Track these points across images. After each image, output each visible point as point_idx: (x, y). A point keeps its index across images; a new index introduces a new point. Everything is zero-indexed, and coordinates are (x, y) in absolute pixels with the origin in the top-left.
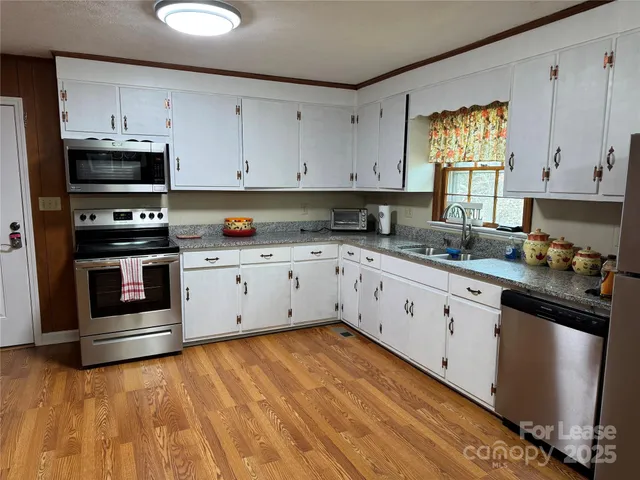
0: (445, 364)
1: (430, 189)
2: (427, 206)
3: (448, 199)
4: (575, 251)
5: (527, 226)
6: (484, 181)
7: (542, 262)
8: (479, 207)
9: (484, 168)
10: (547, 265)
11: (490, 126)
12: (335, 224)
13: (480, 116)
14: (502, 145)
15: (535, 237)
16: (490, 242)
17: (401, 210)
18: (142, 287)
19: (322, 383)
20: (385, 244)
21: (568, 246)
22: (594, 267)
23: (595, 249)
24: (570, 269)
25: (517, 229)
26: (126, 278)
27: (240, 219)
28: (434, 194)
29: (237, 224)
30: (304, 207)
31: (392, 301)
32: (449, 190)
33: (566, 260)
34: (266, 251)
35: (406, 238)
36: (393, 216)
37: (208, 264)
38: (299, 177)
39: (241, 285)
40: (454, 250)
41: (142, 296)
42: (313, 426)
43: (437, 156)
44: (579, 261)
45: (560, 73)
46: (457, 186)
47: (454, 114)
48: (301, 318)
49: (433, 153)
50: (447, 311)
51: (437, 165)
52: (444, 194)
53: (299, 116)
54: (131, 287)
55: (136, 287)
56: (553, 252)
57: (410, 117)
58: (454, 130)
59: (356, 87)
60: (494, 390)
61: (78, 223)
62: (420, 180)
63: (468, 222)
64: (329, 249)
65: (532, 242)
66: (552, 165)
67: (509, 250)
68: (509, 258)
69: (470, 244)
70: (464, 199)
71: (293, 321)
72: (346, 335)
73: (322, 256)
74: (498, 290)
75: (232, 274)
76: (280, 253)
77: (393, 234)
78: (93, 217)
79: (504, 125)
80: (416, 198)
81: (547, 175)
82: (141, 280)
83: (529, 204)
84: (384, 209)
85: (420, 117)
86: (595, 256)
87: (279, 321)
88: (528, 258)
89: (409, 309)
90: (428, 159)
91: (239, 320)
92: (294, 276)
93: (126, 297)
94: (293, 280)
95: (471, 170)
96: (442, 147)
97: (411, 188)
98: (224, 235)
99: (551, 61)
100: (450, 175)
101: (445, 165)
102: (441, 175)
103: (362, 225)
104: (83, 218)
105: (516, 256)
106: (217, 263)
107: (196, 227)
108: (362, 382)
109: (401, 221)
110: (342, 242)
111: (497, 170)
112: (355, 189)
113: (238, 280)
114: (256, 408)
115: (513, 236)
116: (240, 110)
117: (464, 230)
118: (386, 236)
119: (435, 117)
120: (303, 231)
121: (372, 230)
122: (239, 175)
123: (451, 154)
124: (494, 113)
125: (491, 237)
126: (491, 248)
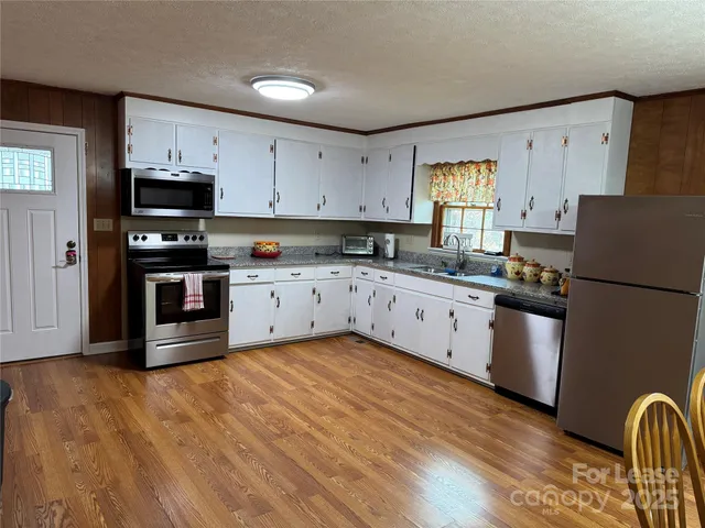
0: (450, 354)
1: (430, 222)
2: (426, 235)
3: (444, 229)
4: (542, 269)
5: (507, 251)
6: (473, 217)
7: (519, 277)
8: (470, 237)
9: (473, 207)
10: (522, 279)
11: (481, 177)
12: (347, 249)
13: (473, 169)
14: (490, 191)
15: (514, 259)
16: (479, 264)
17: (403, 238)
18: (201, 298)
19: (356, 374)
20: (391, 264)
21: (536, 265)
22: (555, 279)
23: (555, 267)
24: (539, 281)
25: (499, 254)
26: (189, 291)
27: (268, 242)
28: (433, 225)
29: (268, 247)
30: (318, 233)
31: (404, 309)
32: (444, 223)
33: (536, 275)
34: (296, 270)
35: (408, 261)
36: (397, 242)
37: (249, 281)
38: (319, 207)
39: (275, 299)
40: (451, 269)
41: (202, 306)
42: (364, 399)
43: (438, 196)
44: (545, 276)
45: (533, 145)
46: (451, 221)
47: (453, 165)
48: (321, 329)
49: (434, 194)
50: (452, 314)
51: (436, 203)
52: (440, 226)
53: (320, 155)
54: (192, 298)
55: (197, 298)
56: (527, 270)
57: (417, 164)
58: (451, 177)
59: (366, 133)
60: (489, 368)
61: (132, 242)
62: (423, 215)
63: (461, 248)
64: (344, 269)
65: (512, 263)
66: (528, 208)
67: (494, 270)
68: (493, 275)
69: (461, 266)
70: (457, 230)
71: (316, 332)
72: (361, 342)
73: (339, 276)
74: (492, 295)
75: (267, 289)
76: (307, 272)
77: (396, 258)
78: (144, 238)
79: (491, 176)
80: (418, 229)
81: (524, 215)
82: (201, 293)
83: (508, 235)
84: (390, 237)
85: (425, 165)
86: (555, 272)
87: (302, 331)
88: (509, 275)
89: (420, 315)
90: (430, 197)
91: (271, 330)
92: (317, 293)
93: (188, 307)
94: (316, 296)
95: (463, 208)
96: (442, 189)
97: (416, 220)
98: (252, 256)
99: (527, 136)
100: (445, 211)
101: (441, 203)
102: (439, 210)
103: (369, 250)
104: (136, 238)
105: (500, 273)
106: (257, 280)
107: (228, 249)
108: (386, 371)
109: (404, 247)
110: (356, 264)
111: (484, 209)
112: (363, 219)
113: (272, 295)
114: (313, 390)
115: (496, 259)
116: (273, 149)
117: (458, 254)
118: (391, 259)
119: (437, 166)
120: (317, 254)
121: (378, 254)
122: (271, 205)
123: (449, 195)
124: (483, 167)
125: (480, 259)
126: (479, 269)
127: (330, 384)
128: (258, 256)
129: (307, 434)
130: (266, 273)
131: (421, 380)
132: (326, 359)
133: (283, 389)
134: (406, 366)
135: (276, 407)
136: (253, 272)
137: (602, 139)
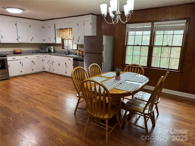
0: (66, 73)
8: (70, 46)
9: (70, 39)
10: (80, 55)
11: (70, 32)
12: (41, 51)
13: (68, 30)
14: (72, 35)
16: (72, 52)
17: (56, 47)
19: (44, 79)
20: (53, 54)
21: (82, 52)
25: (76, 50)
27: (18, 50)
28: (62, 44)
30: (33, 47)
31: (55, 64)
32: (65, 43)
33: (82, 54)
34: (26, 56)
35: (57, 53)
36: (54, 49)
37: (13, 59)
38: (31, 40)
40: (66, 54)
45: (78, 25)
46: (66, 42)
47: (64, 29)
49: (61, 36)
50: (66, 64)
51: (62, 38)
52: (64, 44)
53: (30, 26)
57: (56, 29)
58: (64, 32)
59: (43, 21)
62: (59, 41)
64: (40, 56)
65: (78, 51)
68: (75, 55)
69: (69, 53)
70: (67, 45)
71: (34, 72)
72: (46, 73)
74: (73, 58)
75: (19, 62)
76: (30, 57)
77: (54, 52)
79: (72, 32)
80: (58, 45)
81: (78, 40)
83: (77, 45)
84: (52, 47)
85: (57, 29)
87: (31, 72)
88: (77, 54)
89: (59, 65)
90: (60, 37)
91: (21, 72)
94: (33, 63)
95: (68, 39)
97: (57, 43)
98: (14, 53)
99: (77, 23)
100: (64, 40)
102: (63, 40)
103: (47, 51)
105: (76, 54)
106: (15, 59)
107: (6, 52)
109: (56, 50)
110: (43, 54)
111: (72, 39)
112: (45, 43)
113: (20, 63)
114: (32, 83)
115: (75, 51)
116: (16, 25)
117: (68, 50)
118: (53, 53)
119: (60, 29)
120: (33, 52)
121: (50, 52)
122: (17, 39)
123: (64, 36)
124: (70, 30)
125: (72, 51)
126: (72, 53)
127: (37, 82)
128: (15, 53)
129: (29, 90)
130: (17, 57)
131: (59, 79)
132: (37, 77)
133: (24, 83)
134: (56, 76)
135: (22, 86)
136: (14, 57)
137: (90, 24)
